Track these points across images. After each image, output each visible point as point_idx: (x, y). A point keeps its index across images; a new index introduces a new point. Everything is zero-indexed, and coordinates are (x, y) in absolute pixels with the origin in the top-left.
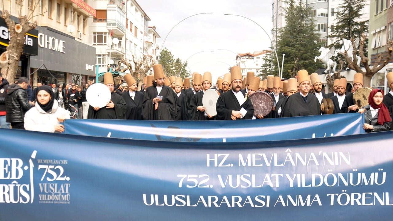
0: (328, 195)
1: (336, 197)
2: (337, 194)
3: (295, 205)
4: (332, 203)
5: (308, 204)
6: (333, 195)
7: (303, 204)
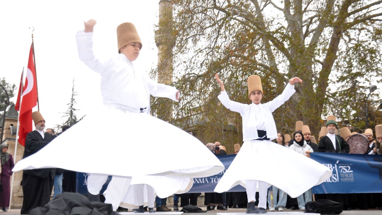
0: (210, 178)
1: (213, 179)
2: (214, 178)
3: (198, 183)
4: (212, 182)
5: (203, 182)
6: (212, 179)
7: (201, 182)
